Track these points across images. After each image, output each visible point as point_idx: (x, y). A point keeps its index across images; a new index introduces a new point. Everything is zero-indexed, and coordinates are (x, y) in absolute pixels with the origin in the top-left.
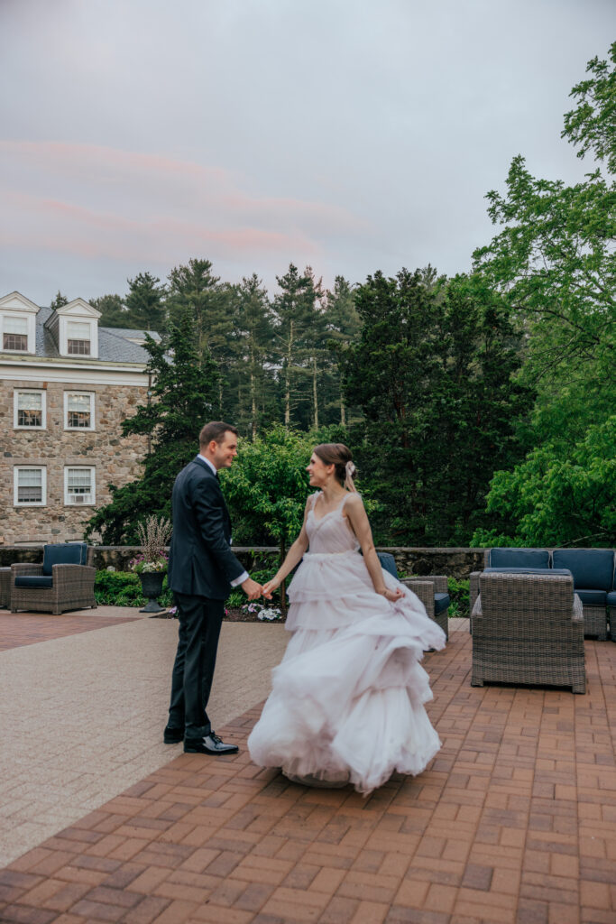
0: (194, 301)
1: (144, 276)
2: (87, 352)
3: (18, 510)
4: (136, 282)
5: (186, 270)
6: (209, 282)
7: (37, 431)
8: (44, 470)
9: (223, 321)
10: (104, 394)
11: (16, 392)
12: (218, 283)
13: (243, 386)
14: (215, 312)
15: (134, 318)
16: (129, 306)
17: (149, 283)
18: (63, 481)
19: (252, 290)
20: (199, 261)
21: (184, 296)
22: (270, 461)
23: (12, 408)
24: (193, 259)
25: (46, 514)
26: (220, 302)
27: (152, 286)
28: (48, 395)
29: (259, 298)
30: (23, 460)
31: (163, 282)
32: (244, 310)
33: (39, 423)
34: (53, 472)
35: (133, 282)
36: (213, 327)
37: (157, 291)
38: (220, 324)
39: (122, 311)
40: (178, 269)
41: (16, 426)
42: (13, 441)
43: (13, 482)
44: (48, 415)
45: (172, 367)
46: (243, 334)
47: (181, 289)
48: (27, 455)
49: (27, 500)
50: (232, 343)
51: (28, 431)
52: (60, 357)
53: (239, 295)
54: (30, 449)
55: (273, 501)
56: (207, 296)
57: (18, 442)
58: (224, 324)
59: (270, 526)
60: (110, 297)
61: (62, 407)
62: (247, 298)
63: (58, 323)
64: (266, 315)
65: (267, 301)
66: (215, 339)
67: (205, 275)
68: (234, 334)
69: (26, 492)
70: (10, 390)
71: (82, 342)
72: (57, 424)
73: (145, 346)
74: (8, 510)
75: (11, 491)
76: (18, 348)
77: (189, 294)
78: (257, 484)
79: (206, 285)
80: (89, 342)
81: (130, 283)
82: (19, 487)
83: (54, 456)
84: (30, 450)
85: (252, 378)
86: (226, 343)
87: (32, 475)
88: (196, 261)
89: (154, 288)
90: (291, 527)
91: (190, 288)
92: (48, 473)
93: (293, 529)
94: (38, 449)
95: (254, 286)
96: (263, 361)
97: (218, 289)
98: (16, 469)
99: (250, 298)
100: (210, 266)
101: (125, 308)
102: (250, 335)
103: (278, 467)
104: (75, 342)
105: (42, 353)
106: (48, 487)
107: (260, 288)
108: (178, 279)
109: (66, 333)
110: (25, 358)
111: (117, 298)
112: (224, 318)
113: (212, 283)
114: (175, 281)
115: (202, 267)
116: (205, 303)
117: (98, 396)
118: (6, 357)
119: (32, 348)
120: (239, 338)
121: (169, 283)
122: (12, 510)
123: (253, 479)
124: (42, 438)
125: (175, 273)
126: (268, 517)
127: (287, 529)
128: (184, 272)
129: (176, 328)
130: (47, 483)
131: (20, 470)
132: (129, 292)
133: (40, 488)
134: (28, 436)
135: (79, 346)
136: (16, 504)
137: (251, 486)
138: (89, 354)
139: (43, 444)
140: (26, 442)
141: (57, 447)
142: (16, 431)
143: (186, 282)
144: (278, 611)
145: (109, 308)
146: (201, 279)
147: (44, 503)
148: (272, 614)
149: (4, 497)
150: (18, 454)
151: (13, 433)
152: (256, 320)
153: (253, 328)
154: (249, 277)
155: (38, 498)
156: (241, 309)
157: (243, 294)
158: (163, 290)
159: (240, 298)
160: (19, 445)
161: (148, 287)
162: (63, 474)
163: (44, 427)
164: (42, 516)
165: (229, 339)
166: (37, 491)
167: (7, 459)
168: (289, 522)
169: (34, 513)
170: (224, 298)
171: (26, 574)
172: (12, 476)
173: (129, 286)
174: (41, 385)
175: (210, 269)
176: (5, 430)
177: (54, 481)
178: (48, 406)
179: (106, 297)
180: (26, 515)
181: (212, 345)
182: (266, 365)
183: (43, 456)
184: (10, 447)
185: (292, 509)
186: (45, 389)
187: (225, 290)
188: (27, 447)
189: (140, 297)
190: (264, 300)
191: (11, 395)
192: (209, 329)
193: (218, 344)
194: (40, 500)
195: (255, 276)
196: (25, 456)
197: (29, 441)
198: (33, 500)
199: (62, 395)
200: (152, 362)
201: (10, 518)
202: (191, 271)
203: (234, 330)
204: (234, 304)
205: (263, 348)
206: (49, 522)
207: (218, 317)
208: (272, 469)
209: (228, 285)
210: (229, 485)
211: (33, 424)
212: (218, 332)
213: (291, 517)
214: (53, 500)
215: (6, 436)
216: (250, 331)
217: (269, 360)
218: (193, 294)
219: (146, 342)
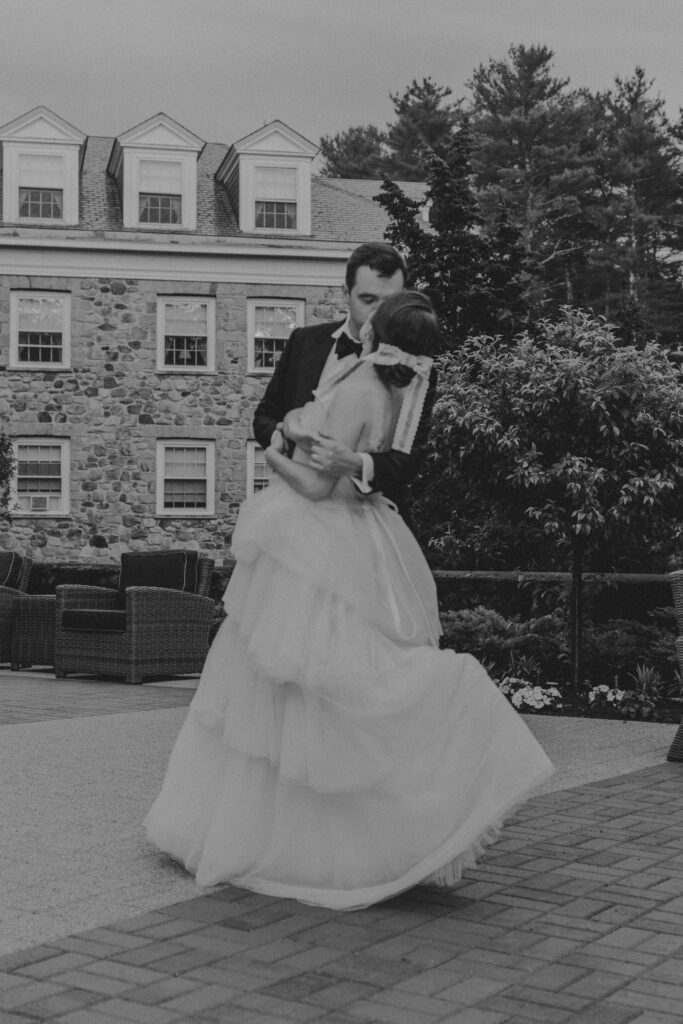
0: (517, 128)
1: (421, 85)
2: (291, 223)
3: (163, 522)
4: (406, 97)
5: (502, 69)
6: (547, 91)
7: (198, 375)
8: (211, 448)
9: (573, 166)
10: (322, 303)
11: (161, 303)
12: (565, 91)
13: (612, 296)
14: (558, 149)
15: (401, 167)
16: (393, 146)
17: (432, 98)
18: (244, 469)
19: (633, 101)
20: (527, 49)
21: (499, 121)
22: (542, 380)
23: (154, 332)
24: (516, 46)
25: (213, 530)
26: (568, 128)
27: (436, 103)
28: (219, 307)
29: (647, 115)
30: (174, 430)
31: (459, 96)
32: (616, 142)
33: (202, 362)
34: (227, 452)
35: (401, 97)
36: (554, 178)
37: (445, 113)
38: (567, 172)
39: (382, 155)
40: (487, 66)
41: (161, 367)
42: (156, 394)
43: (154, 471)
44: (219, 345)
45: (429, 237)
46: (616, 191)
47: (492, 107)
48: (179, 422)
49: (179, 505)
50: (591, 209)
51: (183, 374)
52: (241, 234)
53: (609, 113)
54: (186, 409)
55: (547, 461)
56: (543, 117)
57: (164, 396)
58: (577, 172)
59: (538, 514)
60: (359, 130)
61: (244, 329)
62: (622, 118)
63: (237, 172)
64: (663, 151)
65: (665, 122)
66: (558, 202)
67: (539, 76)
68: (599, 193)
69: (177, 489)
70: (149, 298)
71: (281, 205)
72: (235, 361)
73: (381, 199)
74: (146, 522)
75: (151, 486)
76: (165, 220)
77: (506, 114)
78: (513, 429)
79: (541, 96)
80: (295, 204)
81: (395, 101)
82: (166, 481)
83: (229, 422)
84: (185, 411)
85: (632, 279)
86: (580, 211)
87: (188, 457)
88: (522, 49)
89: (441, 107)
90: (581, 517)
91: (509, 103)
92: (218, 454)
93: (584, 521)
94: (200, 409)
95: (638, 94)
96: (657, 244)
97: (567, 102)
98: (161, 446)
99: (629, 118)
100: (550, 56)
101: (387, 150)
102: (628, 192)
103: (559, 393)
104: (269, 205)
105: (209, 227)
106: (218, 480)
107: (650, 96)
108: (486, 86)
109: (253, 189)
110: (176, 237)
111: (372, 132)
112: (577, 159)
113: (554, 91)
114: (481, 90)
115: (533, 59)
116: (538, 132)
117: (311, 308)
118: (142, 236)
119: (189, 220)
120: (608, 199)
121: (470, 95)
122: (153, 523)
123: (507, 418)
124: (207, 388)
125: (481, 76)
126: (537, 495)
127: (575, 520)
128: (499, 72)
129: (438, 159)
130: (217, 474)
131: (167, 449)
132: (395, 119)
133: (205, 481)
134: (182, 384)
135: (277, 213)
136: (161, 511)
137: (501, 431)
138: (295, 228)
139: (208, 400)
140: (178, 395)
141: (235, 404)
142: (162, 376)
143: (501, 91)
144: (555, 692)
145: (356, 151)
146: (532, 85)
147: (210, 510)
148: (540, 697)
149: (139, 498)
150: (163, 418)
151: (155, 380)
152: (640, 161)
153: (634, 176)
154: (628, 76)
155: (199, 500)
156: (612, 141)
157: (614, 109)
158: (458, 111)
159: (609, 119)
160: (166, 402)
161: (429, 107)
162: (244, 457)
163: (211, 367)
164: (207, 535)
165: (588, 201)
166: (198, 489)
167: (143, 426)
168: (578, 508)
169: (191, 530)
170: (576, 120)
171: (84, 605)
172: (153, 458)
173: (393, 106)
174: (206, 289)
175: (549, 63)
176: (142, 374)
177: (228, 470)
178: (218, 328)
179: (351, 131)
180: (177, 532)
181: (552, 216)
182: (663, 253)
183: (210, 422)
184: (149, 405)
185: (582, 479)
186: (213, 296)
187: (579, 103)
188: (180, 406)
189: (414, 126)
190: (657, 120)
191: (153, 308)
192: (547, 184)
193: (562, 212)
194: (202, 505)
195: (640, 73)
196: (177, 424)
197: (185, 394)
198: (190, 505)
199: (244, 307)
200: (395, 228)
201: (150, 538)
202: (514, 70)
203: (598, 185)
204: (597, 131)
205: (654, 217)
206: (219, 547)
207: (564, 158)
208: (546, 395)
209: (584, 93)
210: (457, 430)
211: (191, 362)
212: (566, 188)
213: (582, 494)
214: (227, 505)
215: (143, 384)
216: (629, 185)
217: (669, 243)
218: (515, 115)
219: (384, 192)
